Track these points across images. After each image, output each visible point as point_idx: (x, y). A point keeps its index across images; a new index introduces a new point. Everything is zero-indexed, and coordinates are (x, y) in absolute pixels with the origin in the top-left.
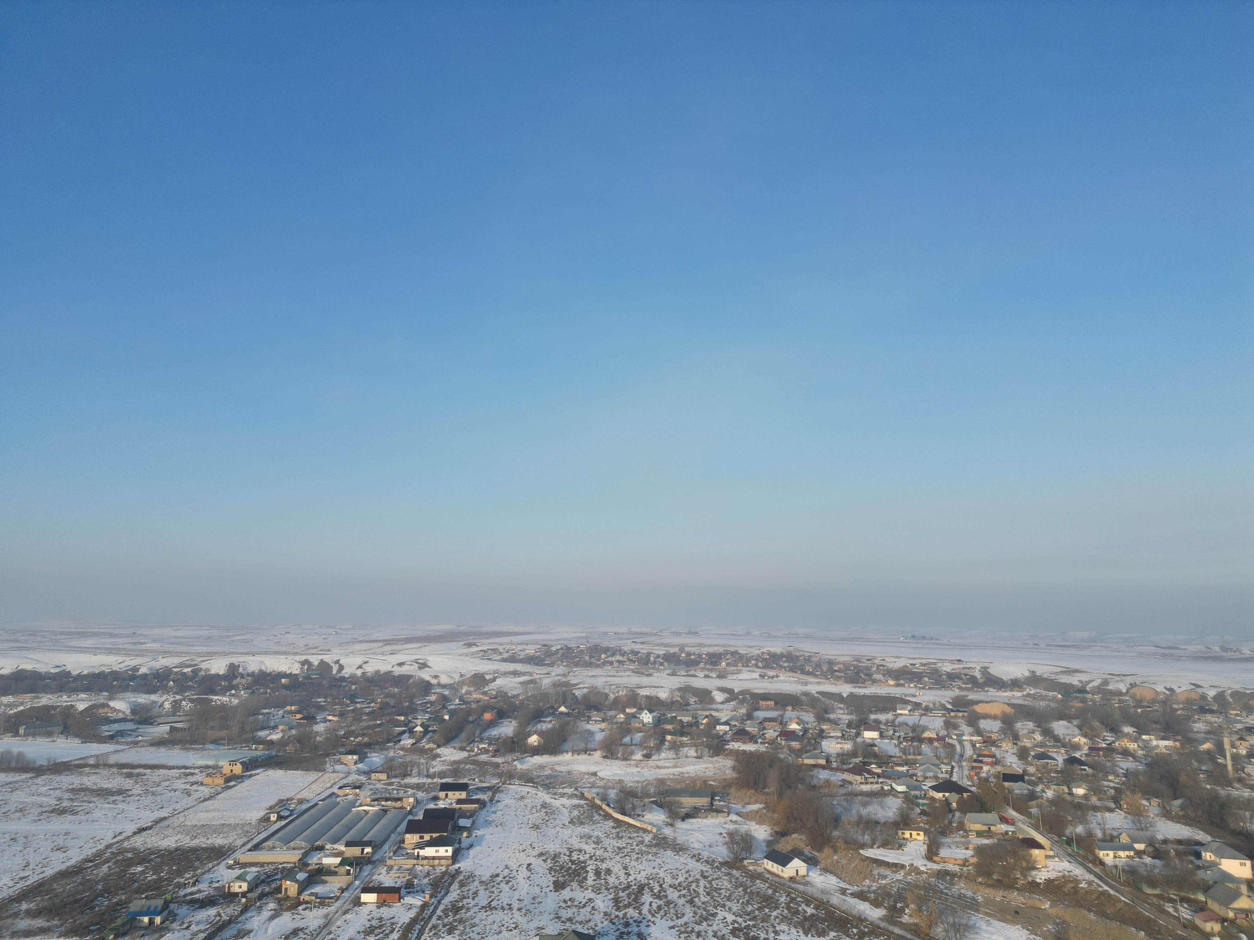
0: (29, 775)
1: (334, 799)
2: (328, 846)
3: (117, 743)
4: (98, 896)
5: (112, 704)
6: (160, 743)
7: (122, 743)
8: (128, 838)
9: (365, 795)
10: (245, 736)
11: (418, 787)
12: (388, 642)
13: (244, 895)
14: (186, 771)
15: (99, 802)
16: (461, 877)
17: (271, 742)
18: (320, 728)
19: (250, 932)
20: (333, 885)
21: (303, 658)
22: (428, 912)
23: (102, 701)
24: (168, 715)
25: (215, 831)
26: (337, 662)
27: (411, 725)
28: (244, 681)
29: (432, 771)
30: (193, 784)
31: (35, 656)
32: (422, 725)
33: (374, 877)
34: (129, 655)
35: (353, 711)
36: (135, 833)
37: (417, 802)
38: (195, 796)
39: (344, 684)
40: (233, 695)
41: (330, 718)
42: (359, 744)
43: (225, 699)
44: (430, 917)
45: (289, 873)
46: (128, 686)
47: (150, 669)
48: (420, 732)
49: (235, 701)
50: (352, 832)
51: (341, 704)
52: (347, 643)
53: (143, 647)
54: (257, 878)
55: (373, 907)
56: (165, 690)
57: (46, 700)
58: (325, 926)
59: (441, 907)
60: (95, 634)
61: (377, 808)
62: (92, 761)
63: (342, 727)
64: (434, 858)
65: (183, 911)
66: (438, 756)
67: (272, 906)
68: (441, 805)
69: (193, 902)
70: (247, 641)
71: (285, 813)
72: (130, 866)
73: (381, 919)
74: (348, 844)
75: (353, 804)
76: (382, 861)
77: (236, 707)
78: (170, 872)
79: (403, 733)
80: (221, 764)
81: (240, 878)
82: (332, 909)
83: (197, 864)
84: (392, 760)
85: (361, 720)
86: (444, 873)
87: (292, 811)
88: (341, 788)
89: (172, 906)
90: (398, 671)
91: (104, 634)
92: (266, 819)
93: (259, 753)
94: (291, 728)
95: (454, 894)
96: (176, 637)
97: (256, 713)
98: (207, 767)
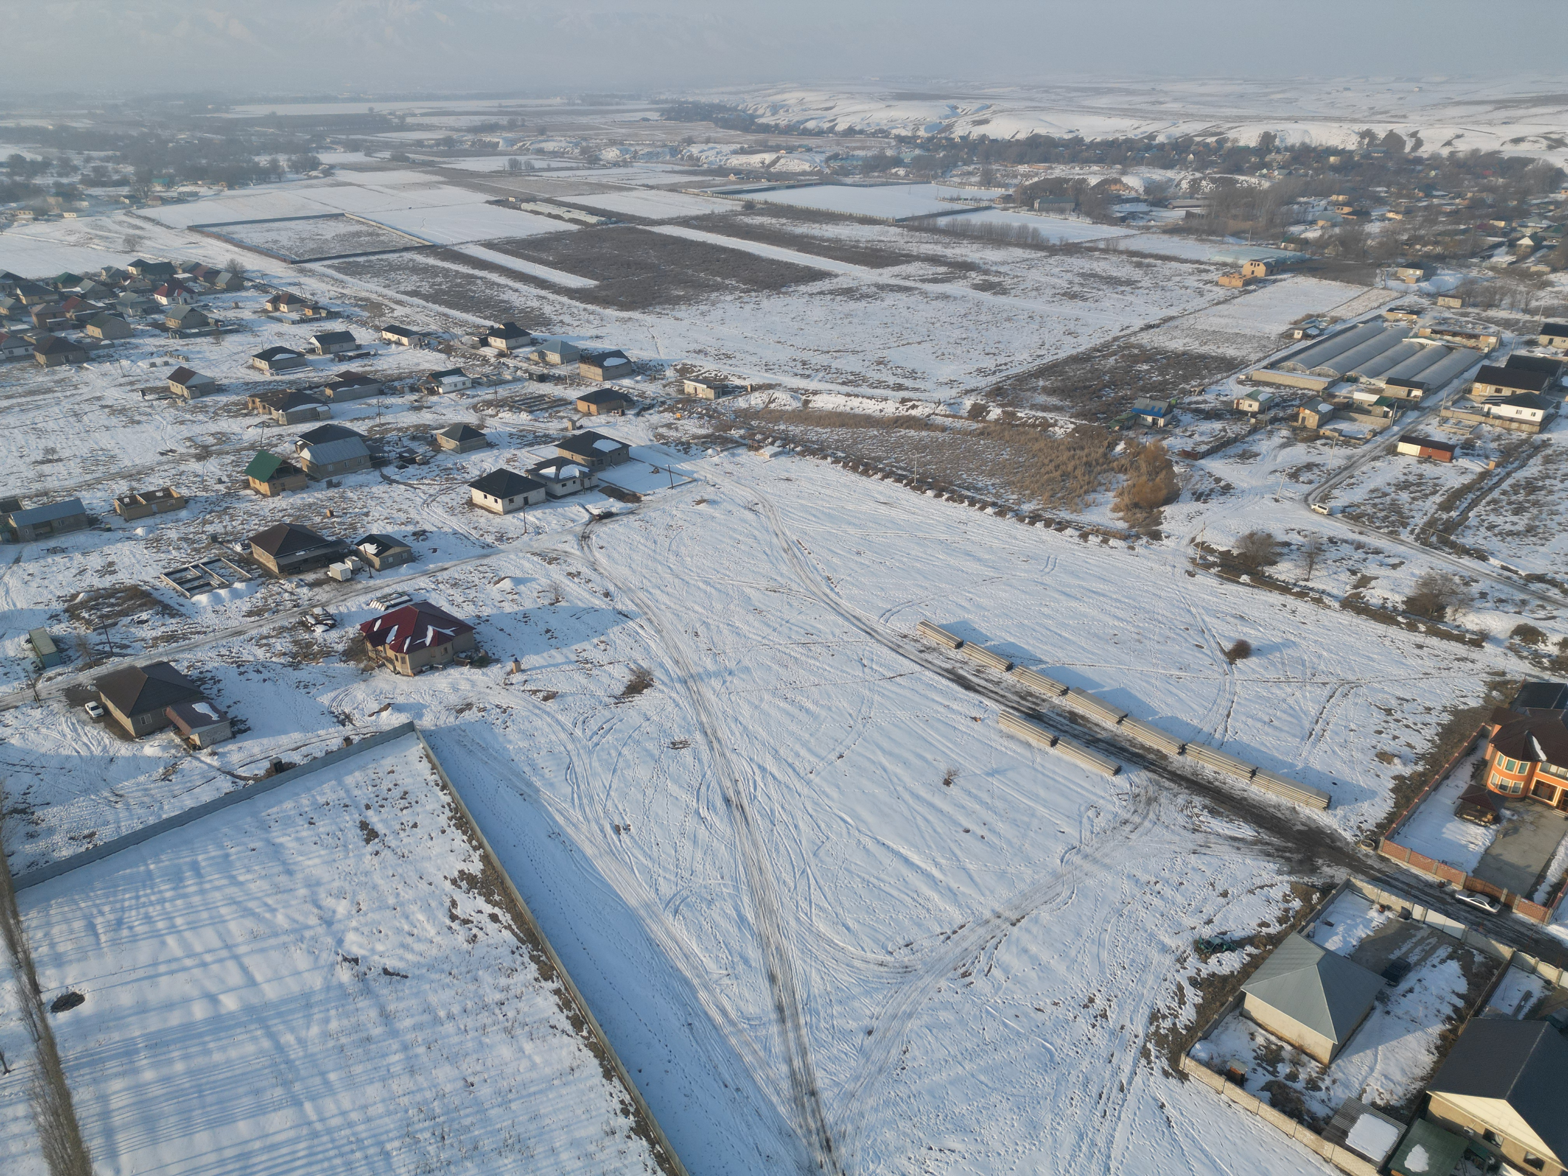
0: (1044, 254)
1: (1379, 322)
2: (1363, 379)
3: (1128, 226)
4: (1105, 386)
5: (1125, 179)
6: (1173, 230)
7: (1133, 227)
8: (1135, 333)
9: (1425, 323)
10: (1273, 231)
11: (1507, 324)
12: (1502, 104)
13: (1254, 415)
14: (1200, 266)
15: (1108, 290)
16: (1549, 451)
17: (1306, 242)
18: (1374, 228)
19: (1257, 455)
20: (1363, 425)
21: (1364, 127)
22: (1487, 483)
23: (1115, 176)
24: (1184, 197)
25: (1227, 340)
26: (1414, 135)
27: (1514, 235)
28: (1279, 157)
29: (1534, 304)
30: (1207, 282)
31: (1049, 118)
32: (1532, 237)
33: (1421, 427)
34: (1144, 118)
35: (1426, 207)
36: (1142, 329)
37: (1501, 344)
38: (1208, 297)
39: (1419, 168)
40: (1264, 176)
41: (1391, 215)
42: (1427, 256)
43: (1254, 180)
44: (1491, 489)
45: (1310, 401)
46: (1143, 158)
47: (1169, 137)
48: (1527, 246)
49: (1266, 184)
50: (1399, 368)
51: (1409, 196)
52: (1435, 106)
53: (1163, 107)
54: (1271, 399)
55: (1413, 461)
56: (1184, 165)
57: (1059, 171)
58: (1346, 469)
59: (1510, 481)
60: (1110, 91)
61: (1438, 343)
62: (1102, 245)
63: (1405, 230)
64: (1512, 420)
65: (1187, 418)
66: (1550, 284)
67: (1285, 433)
68: (1539, 353)
69: (1197, 411)
70: (1289, 101)
71: (1313, 332)
72: (1137, 362)
73: (1421, 476)
74: (1390, 381)
75: (1405, 333)
76: (1435, 410)
77: (1266, 192)
78: (1175, 376)
79: (1499, 245)
80: (1241, 262)
81: (1250, 396)
82: (1359, 451)
83: (1205, 372)
84: (1473, 282)
85: (1435, 222)
86: (1523, 442)
87: (1322, 330)
88: (1391, 310)
89: (1176, 411)
90: (1510, 151)
91: (1120, 91)
92: (1288, 336)
93: (1289, 254)
94: (1334, 225)
95: (1533, 469)
96: (1202, 95)
97: (1291, 201)
98: (1225, 264)
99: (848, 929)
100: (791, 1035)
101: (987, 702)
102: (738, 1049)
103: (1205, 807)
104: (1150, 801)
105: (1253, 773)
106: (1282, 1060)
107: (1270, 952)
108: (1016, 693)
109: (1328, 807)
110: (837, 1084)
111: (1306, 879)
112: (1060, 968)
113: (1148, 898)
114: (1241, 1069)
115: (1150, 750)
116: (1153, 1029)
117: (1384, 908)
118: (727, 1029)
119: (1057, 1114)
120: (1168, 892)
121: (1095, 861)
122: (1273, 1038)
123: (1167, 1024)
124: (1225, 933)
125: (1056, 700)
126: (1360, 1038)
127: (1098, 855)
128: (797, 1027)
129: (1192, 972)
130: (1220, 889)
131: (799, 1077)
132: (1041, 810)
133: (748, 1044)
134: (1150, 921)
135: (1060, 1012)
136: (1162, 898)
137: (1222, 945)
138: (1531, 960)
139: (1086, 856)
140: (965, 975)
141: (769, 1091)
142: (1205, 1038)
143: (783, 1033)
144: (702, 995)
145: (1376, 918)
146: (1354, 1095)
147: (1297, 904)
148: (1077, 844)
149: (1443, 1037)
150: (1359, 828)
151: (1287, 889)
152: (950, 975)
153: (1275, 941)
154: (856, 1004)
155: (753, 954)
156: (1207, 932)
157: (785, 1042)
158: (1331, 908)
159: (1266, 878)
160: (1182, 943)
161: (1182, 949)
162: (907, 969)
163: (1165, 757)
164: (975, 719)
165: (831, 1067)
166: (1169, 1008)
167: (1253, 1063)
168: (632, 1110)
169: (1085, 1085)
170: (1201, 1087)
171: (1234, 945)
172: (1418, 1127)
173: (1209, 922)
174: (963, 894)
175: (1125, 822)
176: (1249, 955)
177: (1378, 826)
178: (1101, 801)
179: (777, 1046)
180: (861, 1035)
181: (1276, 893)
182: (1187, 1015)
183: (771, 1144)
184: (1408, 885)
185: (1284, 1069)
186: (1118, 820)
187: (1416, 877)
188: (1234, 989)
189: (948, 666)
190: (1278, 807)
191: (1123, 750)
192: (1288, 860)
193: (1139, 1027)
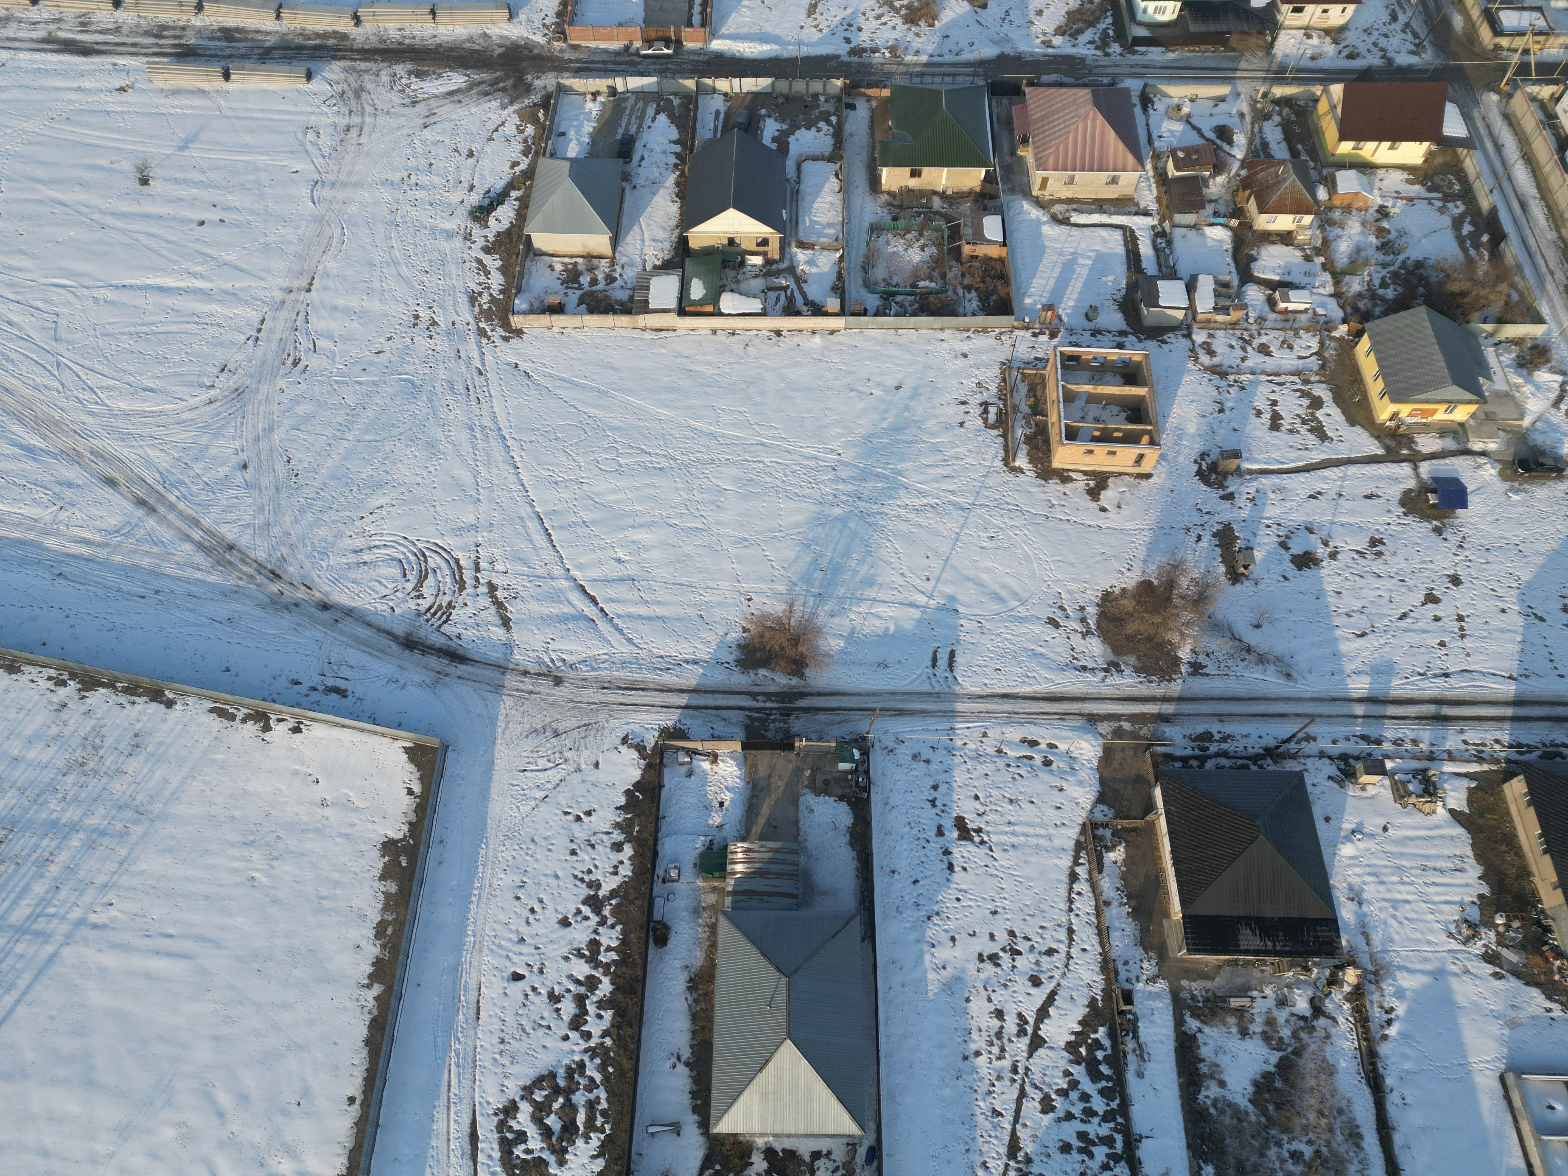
99: (151, 390)
100: (172, 517)
101: (121, 61)
102: (128, 561)
103: (410, 73)
104: (359, 92)
105: (433, 12)
106: (581, 273)
107: (531, 186)
108: (147, 33)
109: (511, 17)
110: (247, 526)
111: (526, 101)
112: (373, 305)
113: (410, 195)
114: (555, 300)
115: (325, 35)
116: (477, 309)
117: (595, 95)
118: (103, 553)
119: (444, 425)
120: (424, 179)
121: (344, 185)
122: (566, 260)
123: (485, 298)
124: (488, 191)
125: (197, 21)
126: (625, 221)
127: (343, 177)
128: (172, 507)
129: (481, 242)
130: (465, 152)
131: (207, 544)
132: (261, 160)
133: (135, 551)
134: (422, 215)
135: (397, 343)
136: (423, 188)
137: (492, 203)
138: (708, 81)
139: (333, 185)
140: (295, 363)
141: (188, 573)
142: (519, 291)
143: (163, 520)
144: (49, 542)
145: (593, 107)
146: (640, 268)
147: (530, 130)
148: (317, 177)
149: (678, 184)
150: (544, 25)
151: (516, 119)
152: (282, 371)
153: (529, 174)
154: (213, 451)
155: (71, 473)
156: (475, 199)
157: (170, 525)
158: (557, 119)
159: (496, 119)
160: (460, 221)
161: (463, 227)
162: (239, 392)
163: (344, 36)
164: (122, 89)
165: (230, 517)
166: (480, 284)
167: (562, 289)
168: (66, 677)
169: (452, 388)
170: (535, 332)
171: (500, 198)
172: (689, 264)
173: (472, 188)
174: (242, 289)
175: (348, 129)
176: (516, 199)
177: (559, 15)
178: (313, 118)
179: (166, 535)
180: (239, 474)
181: (510, 129)
182: (496, 280)
183: (222, 609)
184: (603, 62)
185: (585, 280)
186: (340, 129)
187: (606, 51)
188: (520, 236)
189: (41, 34)
190: (470, 39)
191: (300, 48)
192: (504, 90)
193: (466, 315)
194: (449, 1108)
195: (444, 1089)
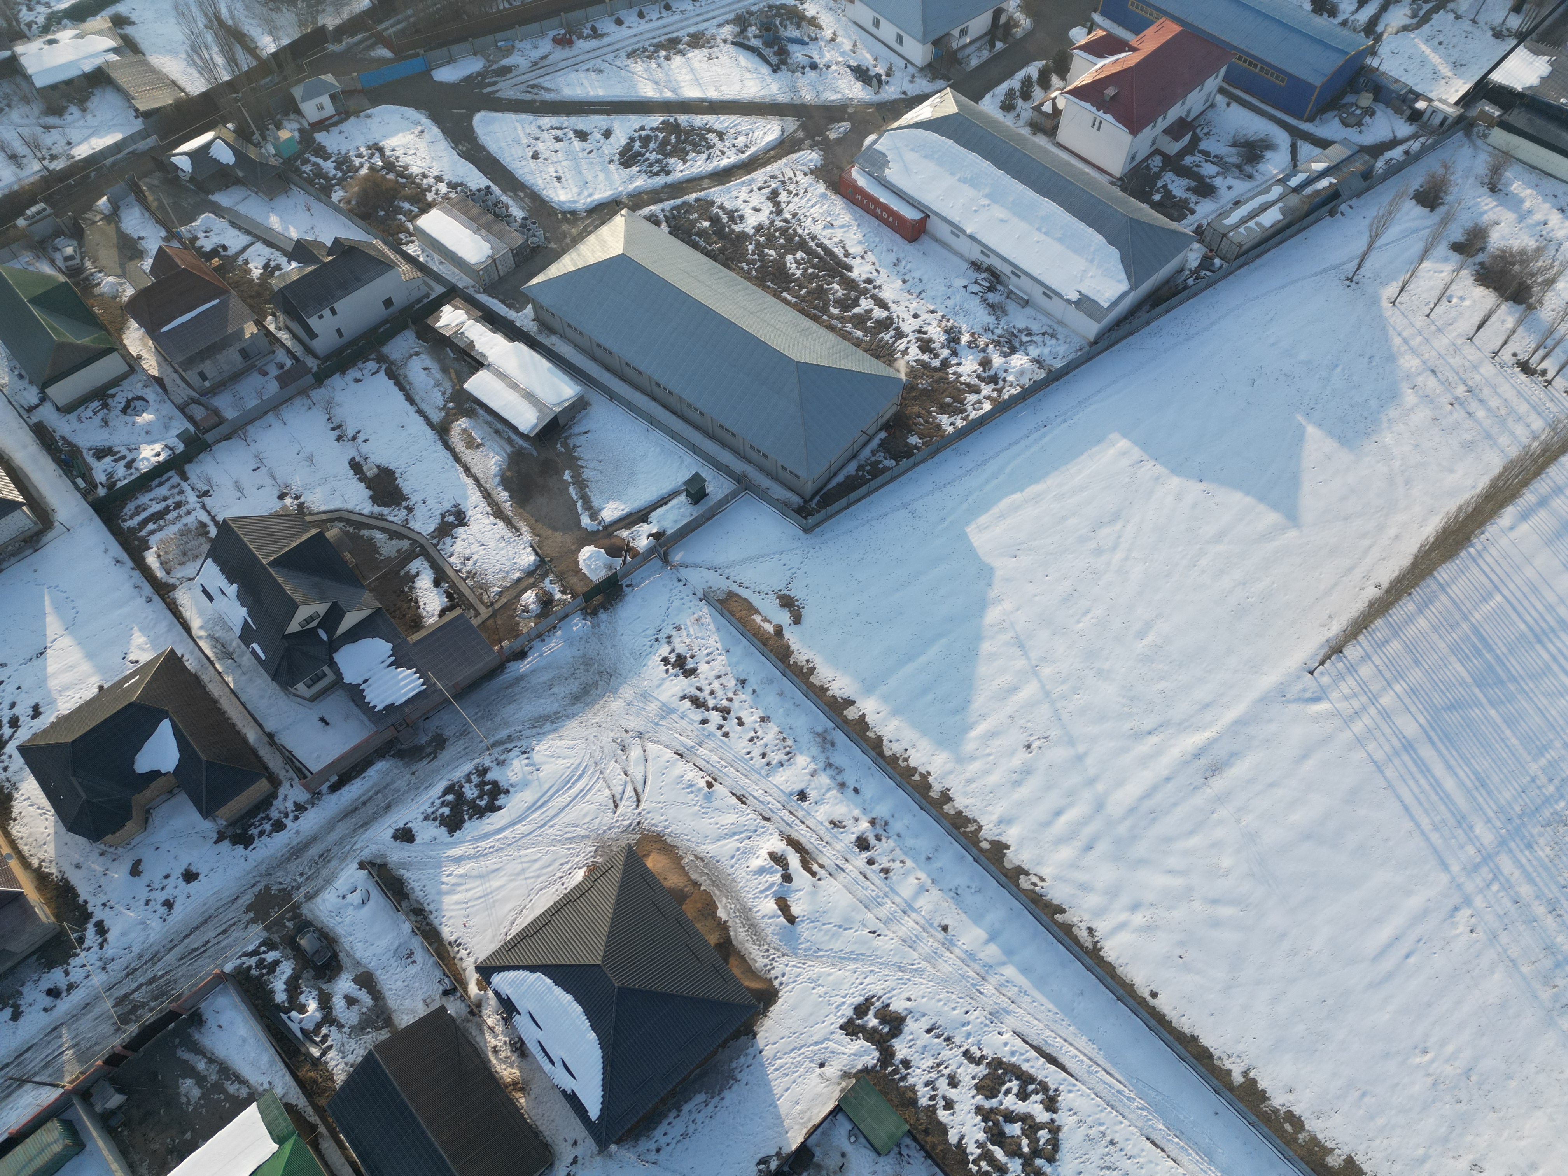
194: (1091, 1059)
195: (1108, 1067)
